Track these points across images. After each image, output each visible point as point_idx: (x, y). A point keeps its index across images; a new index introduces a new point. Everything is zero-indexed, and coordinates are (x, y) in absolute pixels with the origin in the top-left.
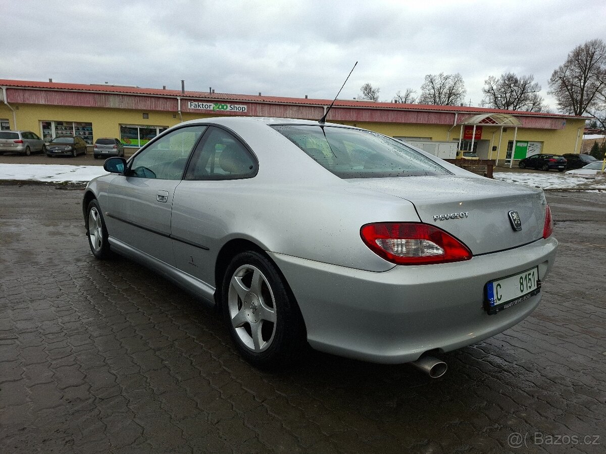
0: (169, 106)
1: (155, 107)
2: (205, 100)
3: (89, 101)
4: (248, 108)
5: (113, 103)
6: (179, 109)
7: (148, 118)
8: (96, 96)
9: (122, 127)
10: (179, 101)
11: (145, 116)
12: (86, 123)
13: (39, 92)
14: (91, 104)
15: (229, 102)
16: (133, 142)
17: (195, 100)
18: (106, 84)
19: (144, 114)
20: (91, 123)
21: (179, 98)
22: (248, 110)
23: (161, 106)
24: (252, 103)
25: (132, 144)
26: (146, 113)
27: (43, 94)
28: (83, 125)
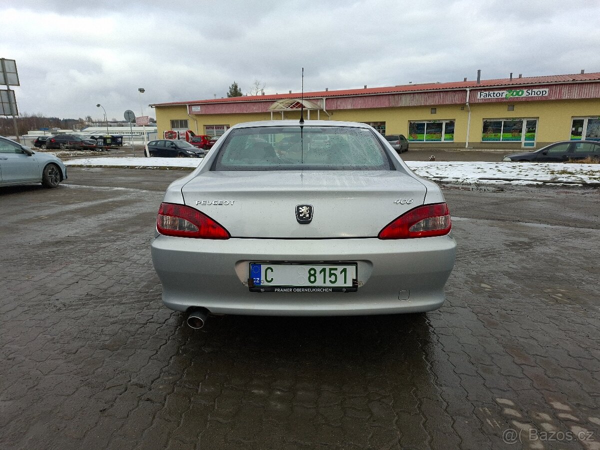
0: (457, 98)
1: (443, 101)
2: (496, 88)
3: (385, 103)
4: (550, 91)
5: (405, 101)
6: (467, 101)
7: (436, 113)
8: (391, 97)
9: (410, 124)
10: (468, 92)
11: (433, 111)
12: (381, 122)
13: (348, 99)
14: (387, 105)
15: (526, 87)
16: (419, 136)
17: (485, 90)
18: (411, 84)
19: (432, 109)
20: (385, 122)
21: (468, 89)
22: (549, 94)
23: (449, 99)
24: (556, 85)
25: (418, 139)
26: (434, 109)
27: (351, 100)
28: (379, 124)
